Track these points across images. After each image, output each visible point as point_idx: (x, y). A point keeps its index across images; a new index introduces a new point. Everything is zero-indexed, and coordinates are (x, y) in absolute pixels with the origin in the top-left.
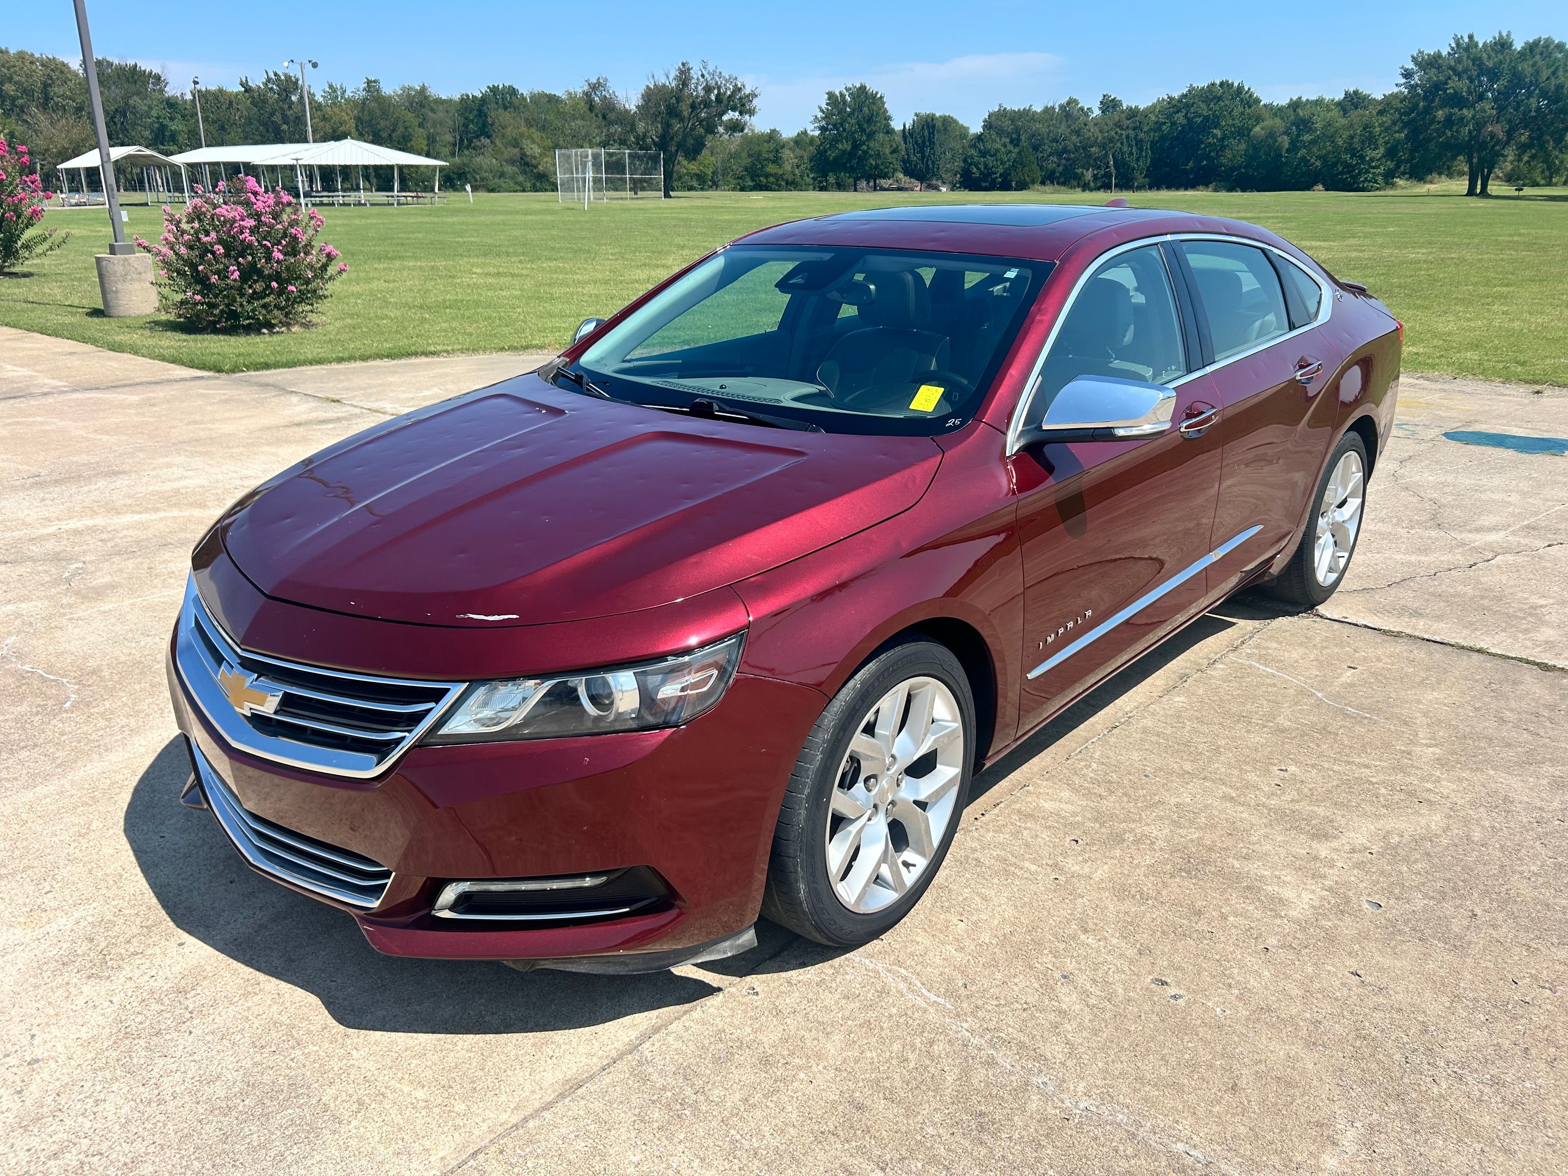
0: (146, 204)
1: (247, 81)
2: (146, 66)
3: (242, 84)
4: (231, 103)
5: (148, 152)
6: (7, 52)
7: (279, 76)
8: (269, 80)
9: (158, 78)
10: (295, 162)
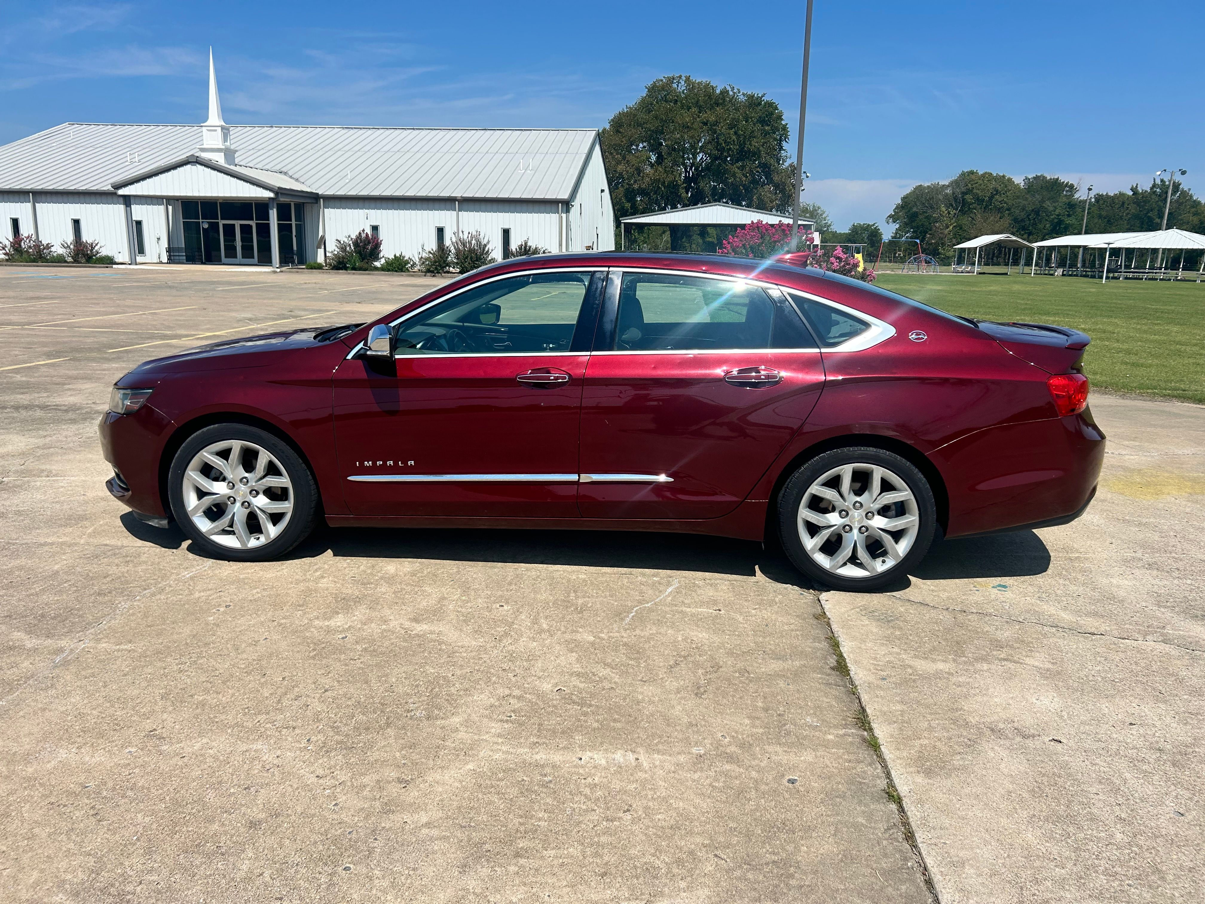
0: (1006, 274)
1: (1137, 186)
2: (1064, 178)
3: (1132, 189)
4: (1123, 203)
5: (1014, 238)
6: (976, 173)
7: (1165, 182)
8: (1154, 186)
9: (1072, 186)
10: (1106, 246)
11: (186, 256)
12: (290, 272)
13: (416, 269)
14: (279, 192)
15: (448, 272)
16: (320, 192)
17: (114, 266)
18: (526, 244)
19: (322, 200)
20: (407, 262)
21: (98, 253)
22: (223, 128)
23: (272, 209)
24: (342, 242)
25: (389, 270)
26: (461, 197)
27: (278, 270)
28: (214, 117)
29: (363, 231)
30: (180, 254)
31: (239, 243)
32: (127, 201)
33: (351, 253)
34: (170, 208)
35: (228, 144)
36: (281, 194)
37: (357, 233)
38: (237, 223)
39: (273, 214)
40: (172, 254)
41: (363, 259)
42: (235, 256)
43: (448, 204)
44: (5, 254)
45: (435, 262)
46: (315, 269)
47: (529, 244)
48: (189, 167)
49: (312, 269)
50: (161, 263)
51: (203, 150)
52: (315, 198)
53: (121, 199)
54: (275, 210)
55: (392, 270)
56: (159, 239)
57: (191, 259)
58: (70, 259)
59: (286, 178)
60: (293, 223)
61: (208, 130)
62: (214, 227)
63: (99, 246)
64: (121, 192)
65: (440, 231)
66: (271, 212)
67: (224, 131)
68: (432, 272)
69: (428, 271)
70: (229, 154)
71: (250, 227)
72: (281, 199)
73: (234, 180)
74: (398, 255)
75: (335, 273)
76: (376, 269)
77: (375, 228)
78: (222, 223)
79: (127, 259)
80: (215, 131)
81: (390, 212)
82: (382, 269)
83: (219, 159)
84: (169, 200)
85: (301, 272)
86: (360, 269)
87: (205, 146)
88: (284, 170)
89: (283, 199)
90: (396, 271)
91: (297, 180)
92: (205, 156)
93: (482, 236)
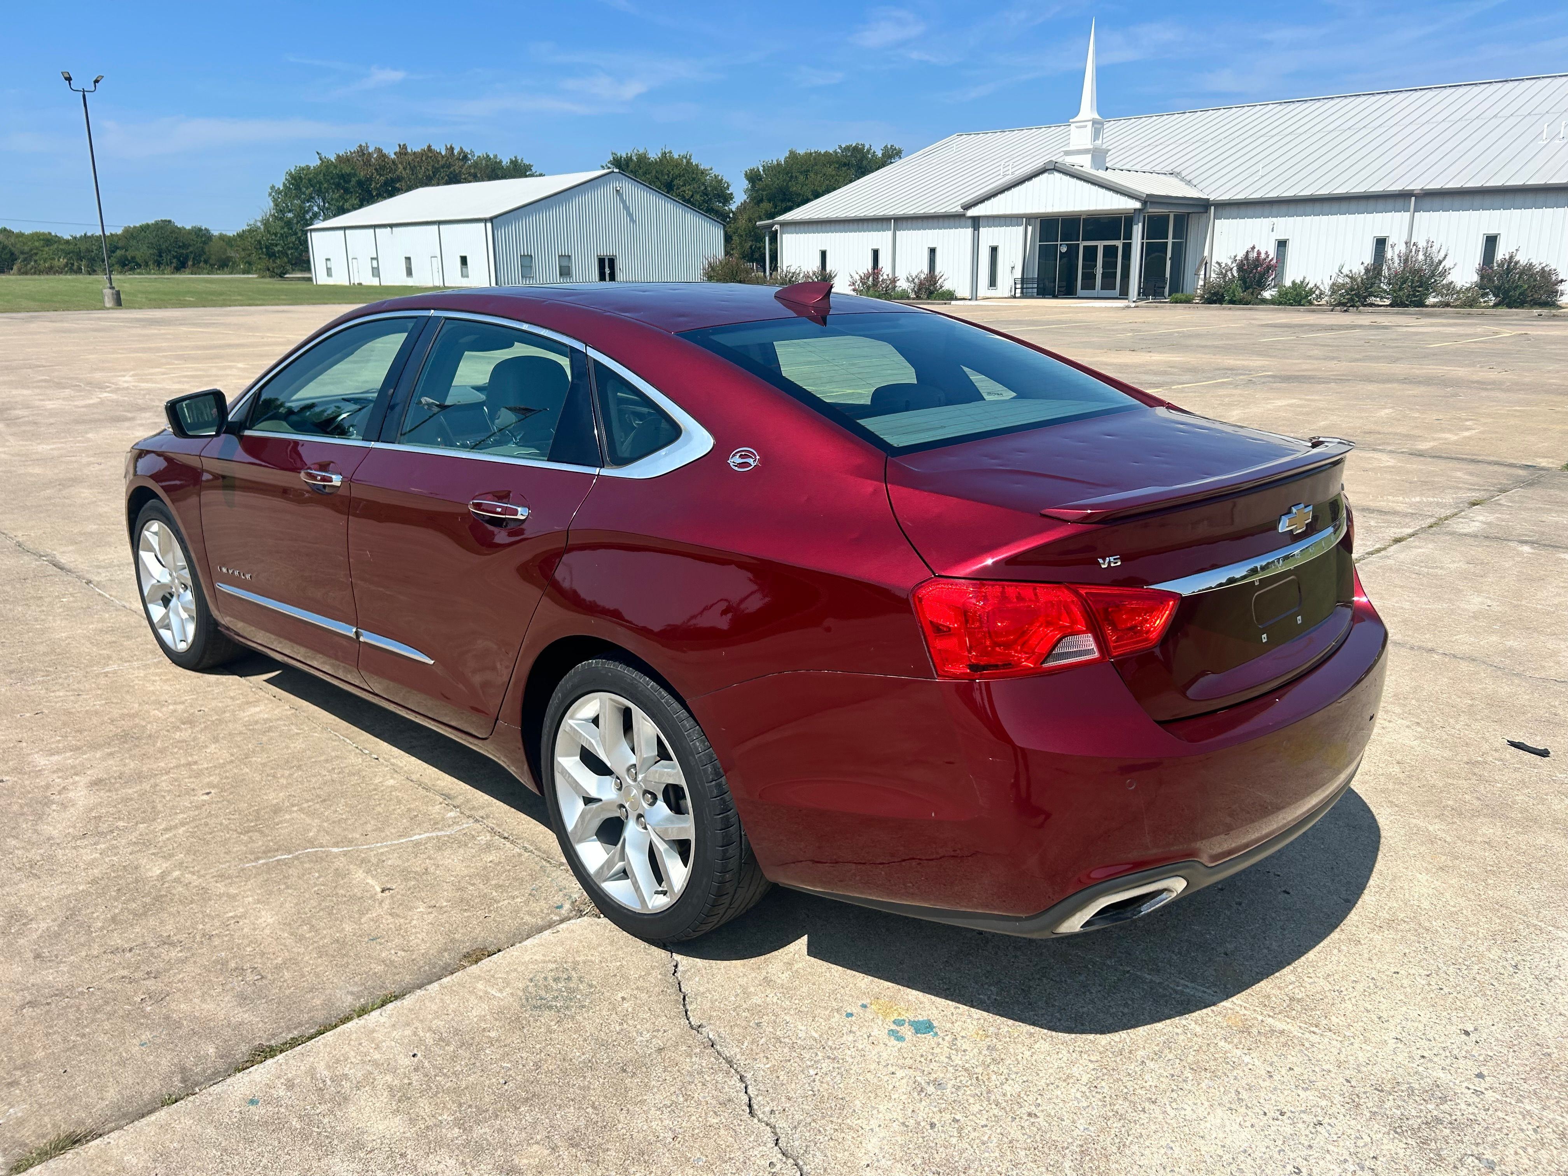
11: (1038, 288)
12: (1147, 307)
13: (1323, 302)
14: (1149, 200)
15: (1371, 305)
16: (1212, 197)
17: (953, 302)
18: (1511, 257)
19: (1213, 208)
20: (1311, 292)
21: (941, 287)
22: (1094, 122)
23: (1137, 224)
24: (1223, 265)
25: (1280, 304)
26: (1422, 189)
27: (1133, 305)
28: (1087, 110)
29: (1253, 248)
30: (1031, 286)
31: (1099, 270)
32: (976, 223)
33: (1232, 281)
34: (1030, 228)
35: (1099, 142)
36: (1151, 203)
37: (1244, 252)
38: (1101, 244)
39: (1138, 230)
40: (1025, 286)
41: (1247, 288)
42: (1093, 287)
43: (1400, 203)
44: (854, 290)
45: (1352, 289)
46: (1181, 302)
47: (1517, 258)
48: (1046, 175)
49: (1177, 302)
50: (1015, 297)
51: (1067, 153)
52: (1203, 206)
53: (970, 222)
54: (1140, 225)
55: (1285, 304)
56: (1013, 268)
57: (1044, 292)
58: (913, 295)
59: (1173, 180)
60: (1170, 241)
61: (1077, 127)
62: (1073, 251)
63: (943, 278)
64: (971, 213)
65: (1381, 243)
66: (1135, 227)
67: (1096, 126)
68: (1344, 304)
69: (1340, 304)
70: (1099, 156)
71: (1116, 248)
72: (1150, 210)
73: (1095, 188)
74: (1298, 281)
75: (1206, 308)
76: (1264, 301)
77: (1282, 244)
78: (1082, 244)
79: (967, 295)
80: (1086, 126)
81: (1308, 219)
82: (1272, 302)
83: (1084, 163)
84: (1029, 219)
85: (1162, 307)
86: (1241, 302)
87: (1072, 148)
88: (1177, 170)
89: (1153, 210)
90: (1291, 305)
91: (1189, 182)
92: (1069, 160)
93: (1435, 249)
